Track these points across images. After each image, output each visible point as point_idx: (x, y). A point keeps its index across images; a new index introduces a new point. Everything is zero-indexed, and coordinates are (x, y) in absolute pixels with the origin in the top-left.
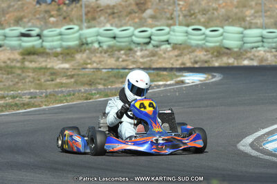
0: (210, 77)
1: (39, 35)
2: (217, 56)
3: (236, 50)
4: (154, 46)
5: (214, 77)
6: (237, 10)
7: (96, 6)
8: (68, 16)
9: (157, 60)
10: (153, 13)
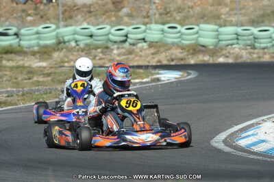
0: (186, 75)
1: (16, 34)
2: (193, 54)
3: (211, 47)
4: (130, 44)
5: (189, 74)
6: (212, 8)
7: (73, 5)
8: (46, 15)
9: (134, 58)
10: (129, 12)
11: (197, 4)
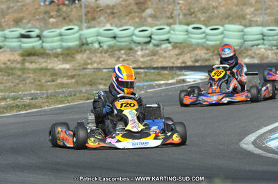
1: (39, 36)
2: (217, 55)
4: (154, 46)
6: (237, 8)
7: (96, 6)
8: (68, 16)
9: (158, 59)
10: (153, 13)
11: (221, 4)
